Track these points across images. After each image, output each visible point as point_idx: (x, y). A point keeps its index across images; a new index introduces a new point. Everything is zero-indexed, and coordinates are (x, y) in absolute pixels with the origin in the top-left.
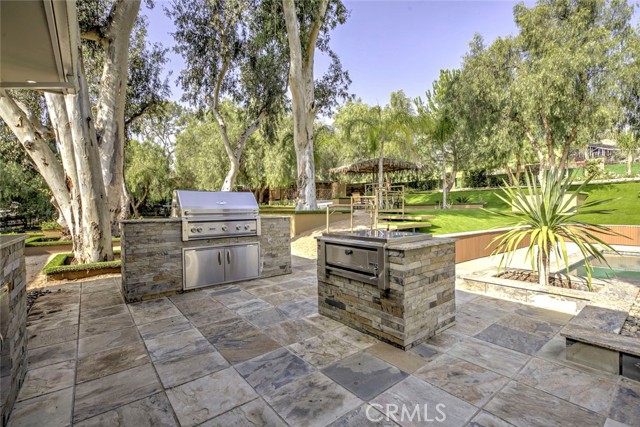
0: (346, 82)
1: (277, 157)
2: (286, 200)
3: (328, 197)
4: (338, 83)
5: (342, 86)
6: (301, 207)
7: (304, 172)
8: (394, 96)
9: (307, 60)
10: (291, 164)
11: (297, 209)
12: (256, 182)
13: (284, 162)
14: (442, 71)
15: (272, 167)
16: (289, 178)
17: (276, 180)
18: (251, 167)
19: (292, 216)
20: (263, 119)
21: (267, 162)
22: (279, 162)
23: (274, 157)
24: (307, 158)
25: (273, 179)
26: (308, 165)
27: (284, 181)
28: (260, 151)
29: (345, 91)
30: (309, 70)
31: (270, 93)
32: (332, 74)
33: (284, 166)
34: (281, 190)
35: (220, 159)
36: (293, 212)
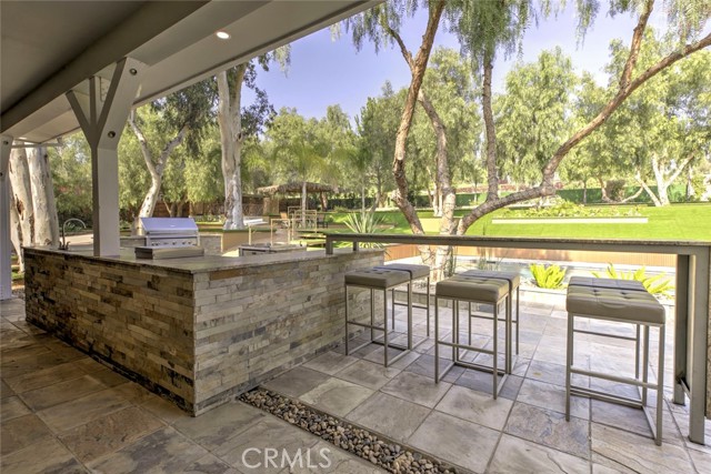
0: (272, 114)
1: (200, 169)
2: (210, 216)
3: (259, 214)
4: (265, 113)
5: (268, 117)
6: (228, 226)
7: (231, 195)
8: (330, 110)
9: (234, 97)
10: (216, 178)
11: (224, 228)
12: (175, 195)
13: (208, 175)
14: (369, 99)
15: (194, 179)
16: (215, 191)
17: (199, 194)
18: (169, 177)
19: (221, 235)
20: (187, 132)
21: (188, 173)
22: (202, 175)
23: (197, 169)
24: (234, 182)
25: (195, 193)
26: (235, 188)
27: (208, 195)
28: (179, 161)
29: (271, 122)
30: (236, 104)
31: (194, 105)
32: (259, 104)
33: (208, 178)
34: (204, 204)
35: (129, 168)
36: (220, 231)
